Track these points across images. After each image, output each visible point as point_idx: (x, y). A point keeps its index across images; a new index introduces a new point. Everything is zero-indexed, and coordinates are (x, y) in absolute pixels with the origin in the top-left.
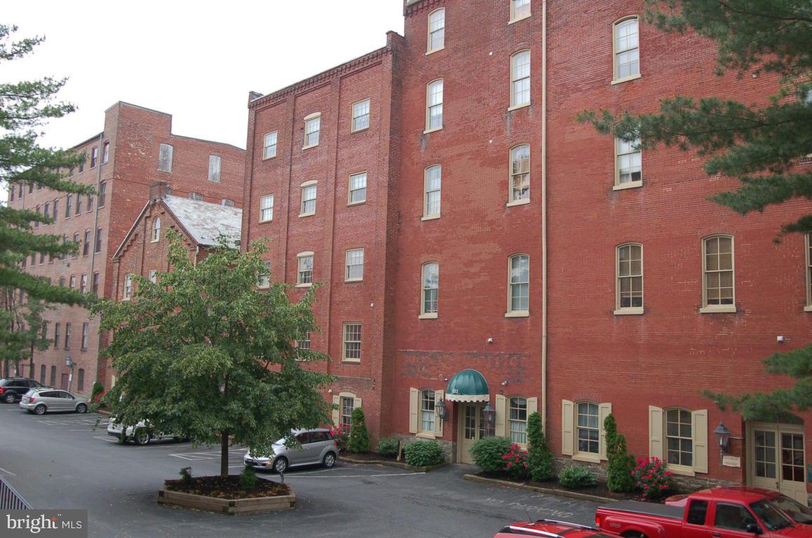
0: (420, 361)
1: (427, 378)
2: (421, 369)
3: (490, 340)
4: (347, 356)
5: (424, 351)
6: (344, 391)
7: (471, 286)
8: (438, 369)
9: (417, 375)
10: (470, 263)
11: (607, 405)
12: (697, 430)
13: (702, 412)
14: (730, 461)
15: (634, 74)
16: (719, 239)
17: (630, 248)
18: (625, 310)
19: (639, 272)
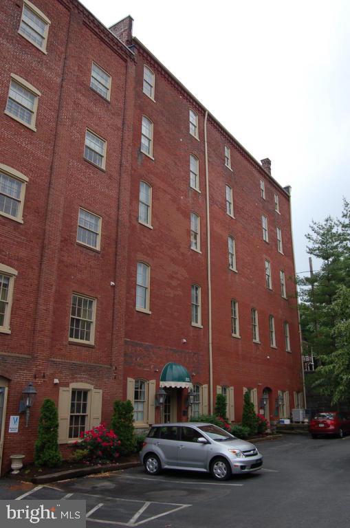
0: (136, 351)
1: (141, 368)
2: (136, 359)
3: (185, 341)
4: (71, 336)
5: (139, 342)
6: (77, 381)
7: (172, 296)
8: (150, 360)
9: (133, 364)
10: (171, 277)
11: (232, 388)
12: (254, 398)
13: (255, 389)
14: (262, 412)
15: (232, 216)
16: (253, 310)
17: (233, 302)
18: (234, 335)
19: (235, 316)
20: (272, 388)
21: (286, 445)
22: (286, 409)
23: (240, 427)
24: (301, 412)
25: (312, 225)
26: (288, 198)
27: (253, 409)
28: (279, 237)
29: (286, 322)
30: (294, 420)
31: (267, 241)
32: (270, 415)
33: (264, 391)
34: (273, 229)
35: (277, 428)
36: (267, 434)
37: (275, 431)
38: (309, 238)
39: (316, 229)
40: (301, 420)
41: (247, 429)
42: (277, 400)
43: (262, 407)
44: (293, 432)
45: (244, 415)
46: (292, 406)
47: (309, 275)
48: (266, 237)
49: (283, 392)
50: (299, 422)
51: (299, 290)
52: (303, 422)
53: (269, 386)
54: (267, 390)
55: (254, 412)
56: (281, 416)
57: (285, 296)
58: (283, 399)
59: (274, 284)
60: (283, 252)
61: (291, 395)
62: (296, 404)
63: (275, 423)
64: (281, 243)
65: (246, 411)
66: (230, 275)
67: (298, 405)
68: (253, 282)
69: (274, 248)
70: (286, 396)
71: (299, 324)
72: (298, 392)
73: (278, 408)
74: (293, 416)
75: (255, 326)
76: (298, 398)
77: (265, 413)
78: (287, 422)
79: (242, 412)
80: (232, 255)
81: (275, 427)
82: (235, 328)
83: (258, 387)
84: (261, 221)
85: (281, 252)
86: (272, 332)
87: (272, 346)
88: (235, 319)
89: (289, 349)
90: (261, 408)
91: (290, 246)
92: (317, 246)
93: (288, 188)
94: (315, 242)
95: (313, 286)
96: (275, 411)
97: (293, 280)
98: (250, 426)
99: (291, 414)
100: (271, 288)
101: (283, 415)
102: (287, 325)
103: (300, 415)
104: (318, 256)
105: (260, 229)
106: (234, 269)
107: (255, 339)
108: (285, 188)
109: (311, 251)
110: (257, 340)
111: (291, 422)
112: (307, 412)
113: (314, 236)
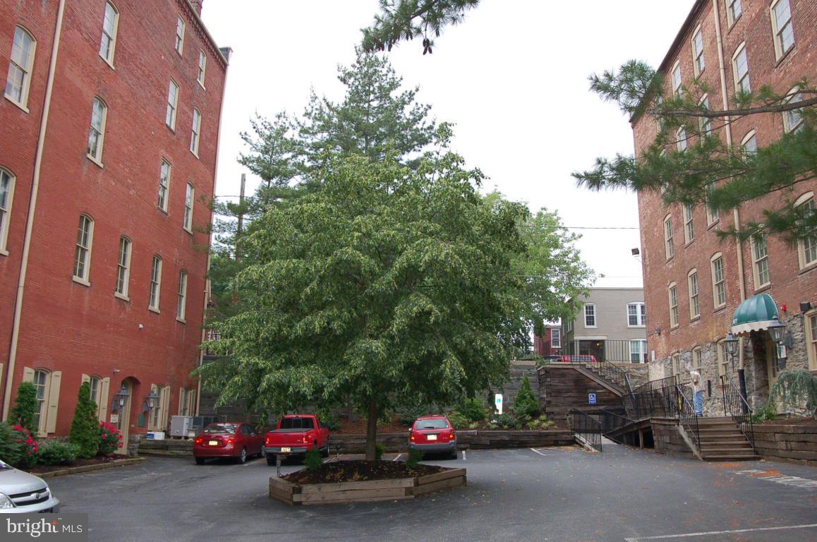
11: (59, 373)
12: (102, 393)
13: (107, 379)
14: (114, 419)
15: (110, 62)
16: (124, 241)
17: (85, 219)
18: (76, 278)
19: (85, 243)
20: (140, 380)
21: (144, 476)
22: (162, 415)
23: (63, 445)
24: (186, 420)
25: (254, 118)
26: (223, 66)
27: (93, 414)
28: (196, 126)
29: (183, 271)
30: (172, 434)
31: (173, 127)
32: (130, 424)
33: (124, 383)
34: (186, 109)
35: (141, 447)
36: (116, 457)
37: (135, 452)
38: (246, 139)
39: (260, 127)
40: (184, 434)
41: (77, 447)
42: (146, 400)
43: (114, 409)
44: (168, 453)
45: (74, 422)
46: (173, 410)
47: (236, 201)
48: (171, 120)
49: (160, 386)
50: (180, 438)
51: (214, 222)
52: (186, 438)
53: (135, 376)
54: (132, 382)
55: (96, 419)
56: (150, 426)
57: (189, 229)
58: (158, 399)
59: (171, 204)
60: (199, 154)
61: (175, 393)
62: (181, 408)
63: (138, 437)
64: (197, 138)
65: (80, 416)
66: (85, 168)
67: (185, 409)
68: (132, 192)
69: (183, 140)
70: (165, 395)
71: (206, 277)
72: (187, 389)
73: (146, 414)
74: (172, 427)
75: (123, 269)
76: (187, 399)
77: (122, 421)
78: (159, 436)
79: (72, 417)
80: (97, 134)
81: (137, 445)
82: (82, 266)
83: (113, 376)
84: (167, 89)
85: (195, 153)
86: (155, 284)
87: (150, 307)
88: (84, 251)
89: (182, 317)
90: (115, 412)
91: (212, 146)
92: (257, 154)
93: (227, 50)
94: (255, 147)
95: (240, 219)
96: (141, 417)
97: (207, 203)
98: (84, 442)
99: (169, 423)
100: (165, 209)
101: (155, 424)
102: (186, 277)
103: (184, 427)
104: (255, 171)
105: (162, 102)
106: (98, 160)
107: (121, 291)
108: (222, 49)
109: (245, 161)
110: (124, 295)
111: (167, 436)
112: (196, 421)
113: (255, 138)
